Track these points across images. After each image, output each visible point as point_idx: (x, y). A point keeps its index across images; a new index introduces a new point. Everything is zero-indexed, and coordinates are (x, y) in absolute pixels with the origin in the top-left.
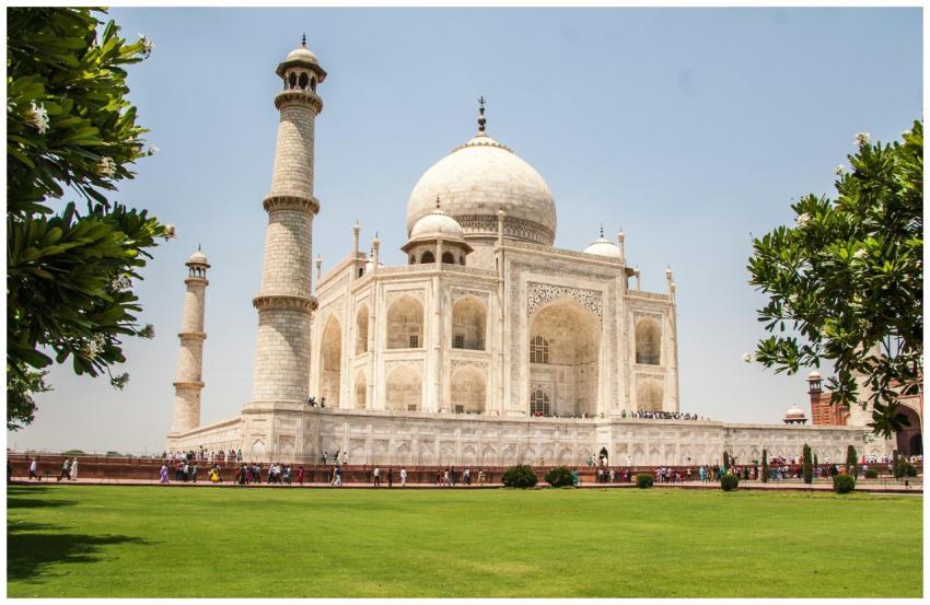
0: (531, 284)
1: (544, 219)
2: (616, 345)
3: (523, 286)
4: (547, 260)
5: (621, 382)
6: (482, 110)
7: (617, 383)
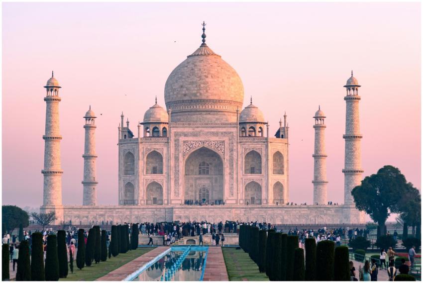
0: (184, 142)
1: (221, 97)
2: (233, 166)
3: (181, 143)
4: (193, 129)
5: (235, 184)
6: (204, 29)
7: (232, 185)
